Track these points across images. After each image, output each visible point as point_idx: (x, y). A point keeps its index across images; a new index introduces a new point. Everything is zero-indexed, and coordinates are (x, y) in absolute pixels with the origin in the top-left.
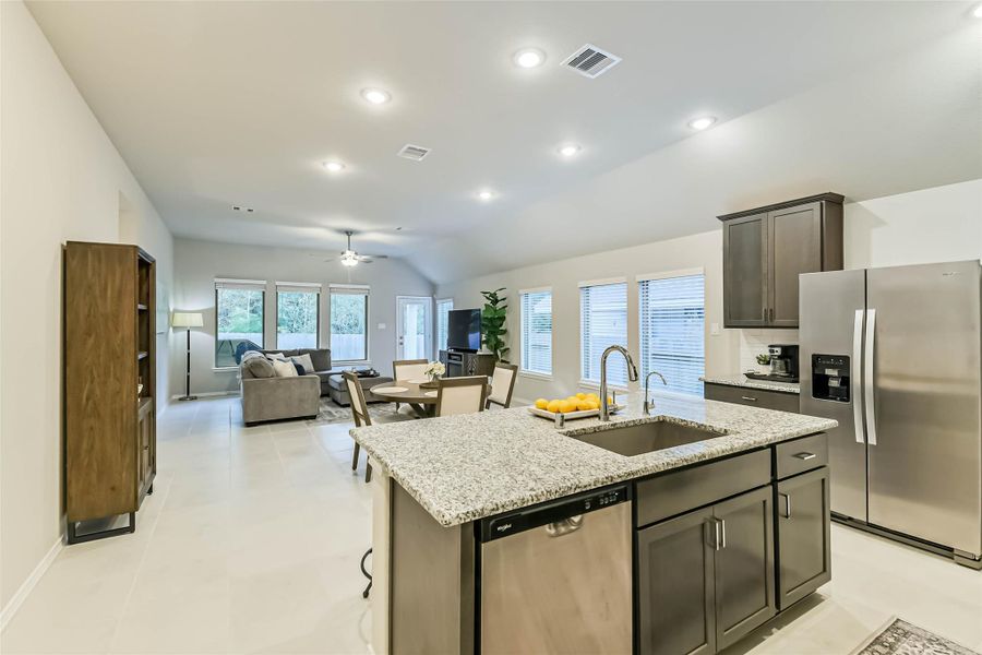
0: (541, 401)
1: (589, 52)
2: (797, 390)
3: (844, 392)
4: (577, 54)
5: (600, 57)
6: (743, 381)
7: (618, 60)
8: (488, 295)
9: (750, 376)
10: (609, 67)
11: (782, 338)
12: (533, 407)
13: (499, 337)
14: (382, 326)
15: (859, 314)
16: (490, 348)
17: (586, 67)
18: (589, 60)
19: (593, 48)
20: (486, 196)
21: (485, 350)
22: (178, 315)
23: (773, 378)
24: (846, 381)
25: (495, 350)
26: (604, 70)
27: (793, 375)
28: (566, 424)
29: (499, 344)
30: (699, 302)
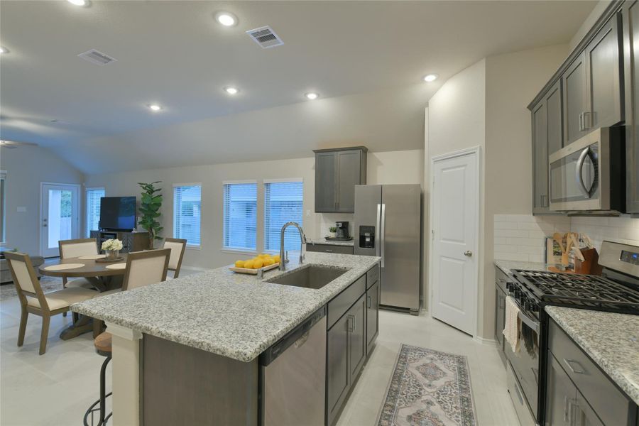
0: (239, 262)
1: (267, 31)
2: (352, 244)
3: (372, 244)
4: (259, 29)
5: (272, 37)
6: (324, 241)
7: (282, 43)
8: (144, 186)
9: (328, 239)
10: (275, 45)
11: (342, 218)
12: (233, 266)
13: (154, 219)
14: (22, 209)
15: (379, 206)
16: (147, 228)
17: (262, 39)
18: (266, 37)
19: (270, 30)
20: (155, 108)
21: (140, 229)
23: (337, 239)
24: (373, 238)
25: (151, 229)
26: (272, 46)
27: (347, 237)
28: (265, 275)
29: (154, 224)
30: (300, 198)
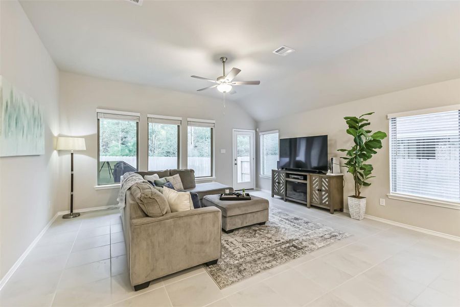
14: (223, 151)
22: (62, 140)
